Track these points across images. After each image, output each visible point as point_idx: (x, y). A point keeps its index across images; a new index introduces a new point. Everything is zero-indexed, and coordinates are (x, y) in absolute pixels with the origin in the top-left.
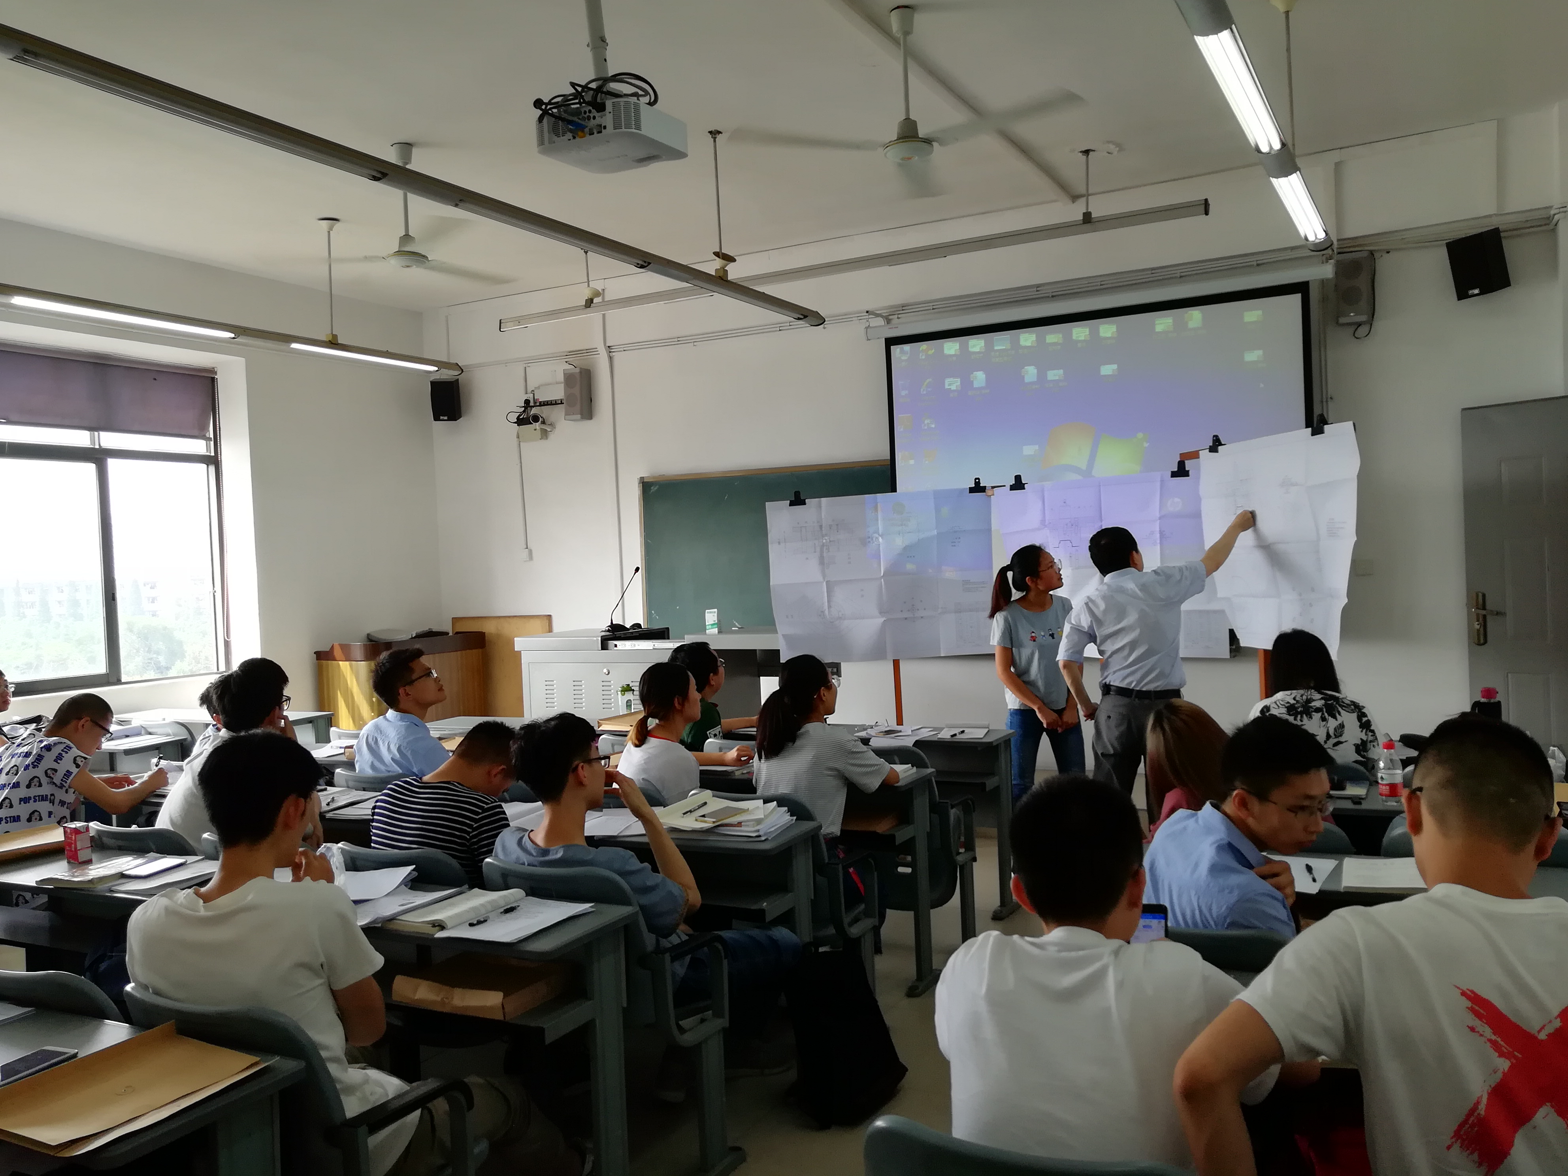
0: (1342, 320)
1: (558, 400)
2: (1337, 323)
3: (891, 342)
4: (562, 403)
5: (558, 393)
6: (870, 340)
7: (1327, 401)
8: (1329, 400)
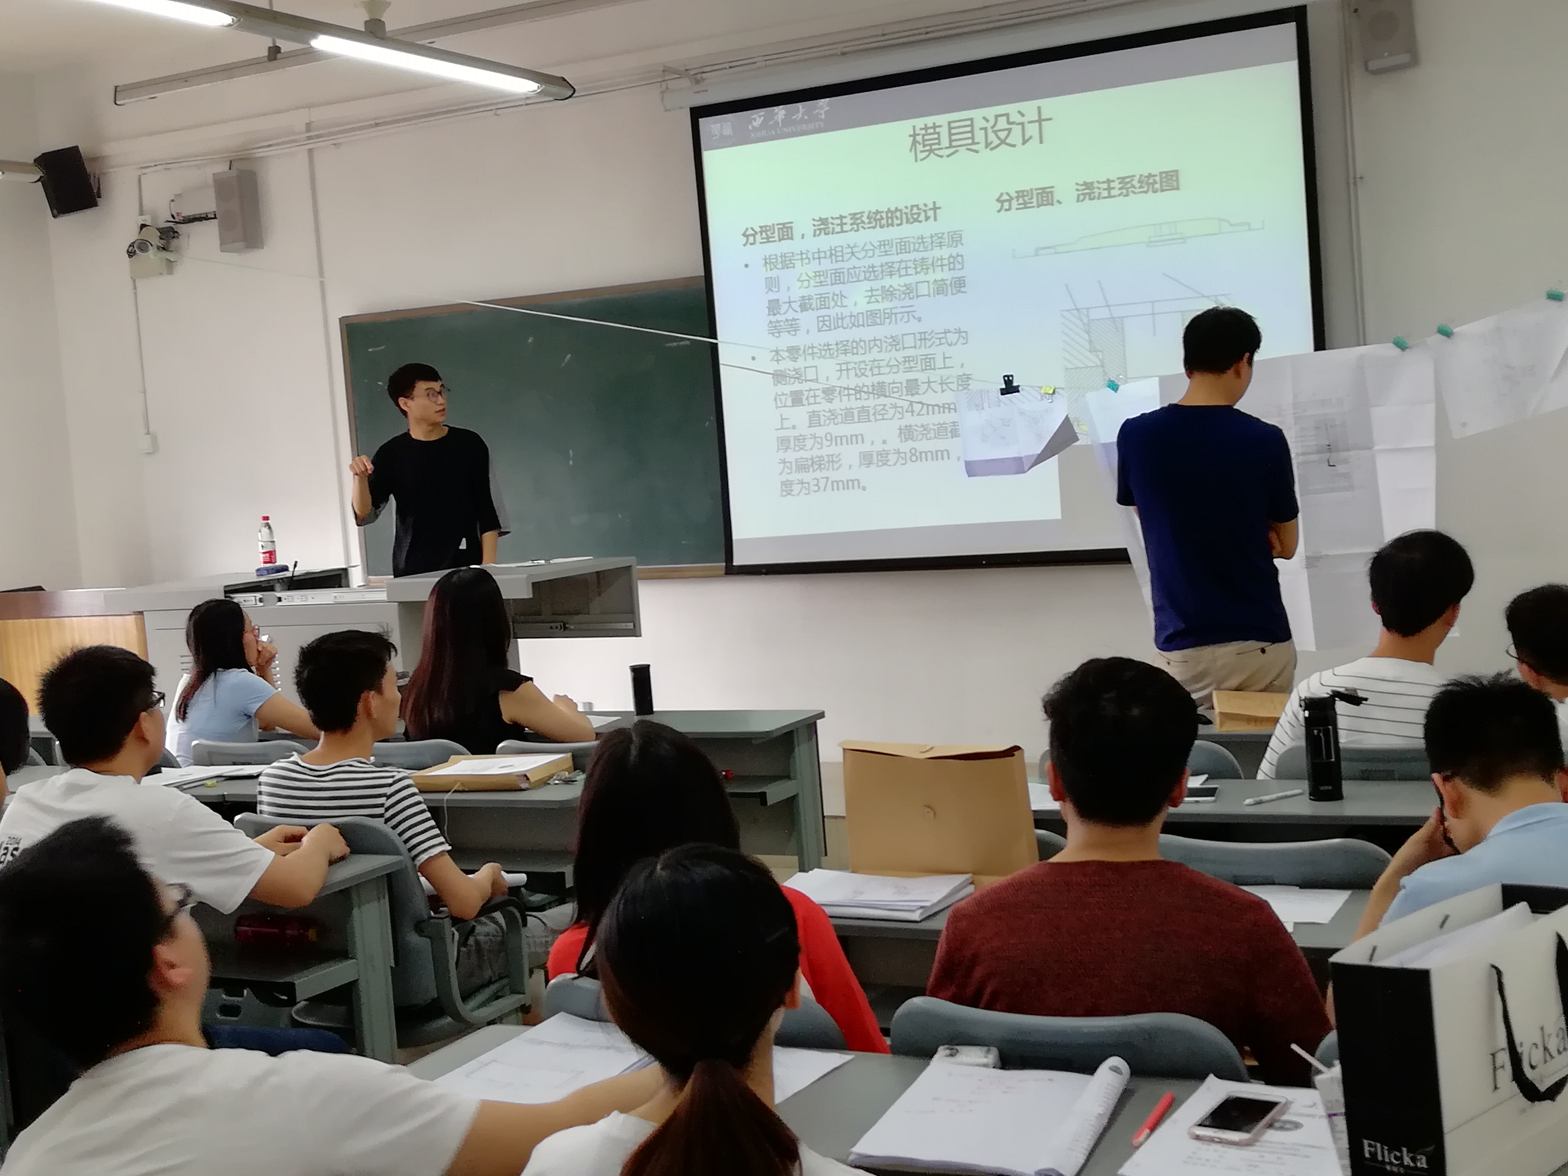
0: (1373, 65)
1: (211, 213)
2: (1367, 69)
3: (698, 113)
4: (215, 218)
5: (209, 205)
6: (669, 110)
7: (1355, 183)
8: (1358, 180)
